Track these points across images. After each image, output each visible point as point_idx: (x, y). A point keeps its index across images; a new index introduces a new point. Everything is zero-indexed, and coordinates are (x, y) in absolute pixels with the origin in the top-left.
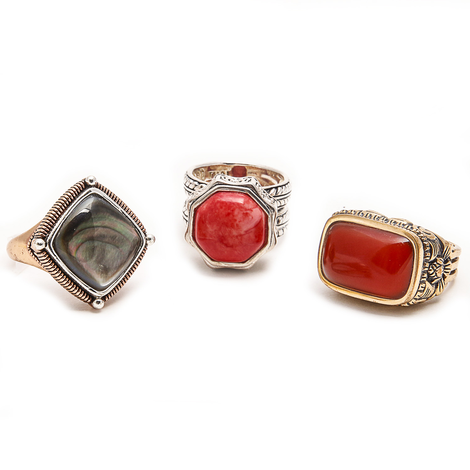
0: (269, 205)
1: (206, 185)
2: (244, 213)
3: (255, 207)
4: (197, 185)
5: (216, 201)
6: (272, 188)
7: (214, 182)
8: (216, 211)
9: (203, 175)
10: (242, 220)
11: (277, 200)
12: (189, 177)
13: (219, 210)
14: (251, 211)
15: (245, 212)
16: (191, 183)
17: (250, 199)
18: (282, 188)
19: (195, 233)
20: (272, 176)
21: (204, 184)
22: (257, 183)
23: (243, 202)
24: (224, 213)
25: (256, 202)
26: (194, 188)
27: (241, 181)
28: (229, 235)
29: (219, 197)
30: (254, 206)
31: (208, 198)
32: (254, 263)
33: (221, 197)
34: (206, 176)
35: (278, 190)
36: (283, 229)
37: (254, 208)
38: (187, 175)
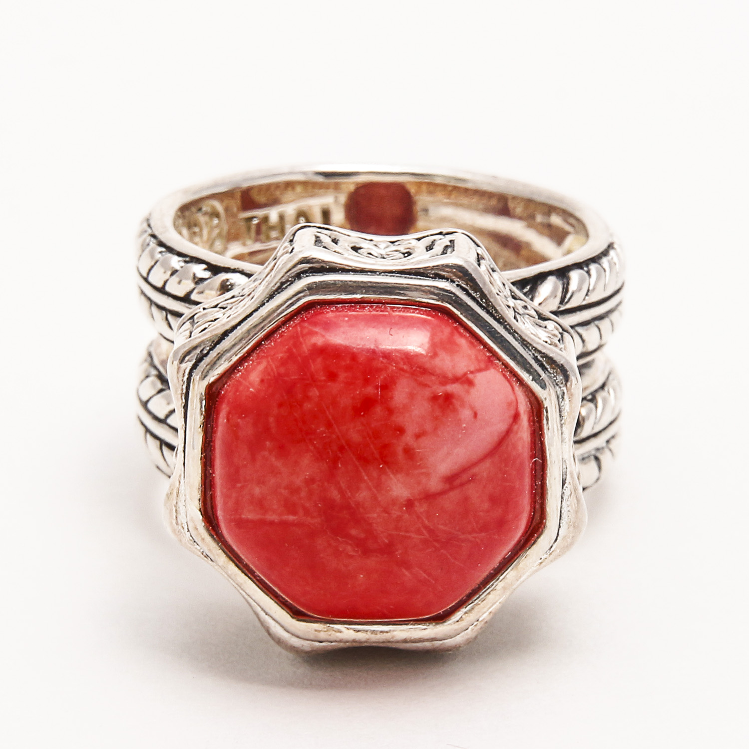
0: (545, 356)
1: (249, 275)
2: (435, 398)
3: (483, 365)
4: (202, 280)
5: (305, 348)
6: (541, 277)
7: (289, 260)
8: (311, 394)
9: (216, 231)
10: (428, 427)
11: (572, 327)
12: (161, 244)
13: (320, 388)
14: (466, 386)
15: (440, 391)
16: (174, 272)
17: (456, 328)
18: (588, 272)
19: (213, 498)
20: (529, 219)
21: (234, 271)
22: (479, 258)
23: (427, 346)
24: (345, 401)
25: (485, 345)
26: (191, 292)
27: (409, 254)
28: (375, 498)
29: (317, 329)
30: (479, 361)
31: (268, 337)
32: (485, 616)
33: (328, 326)
34: (232, 237)
35: (568, 284)
36: (597, 459)
37: (480, 370)
38: (153, 236)
